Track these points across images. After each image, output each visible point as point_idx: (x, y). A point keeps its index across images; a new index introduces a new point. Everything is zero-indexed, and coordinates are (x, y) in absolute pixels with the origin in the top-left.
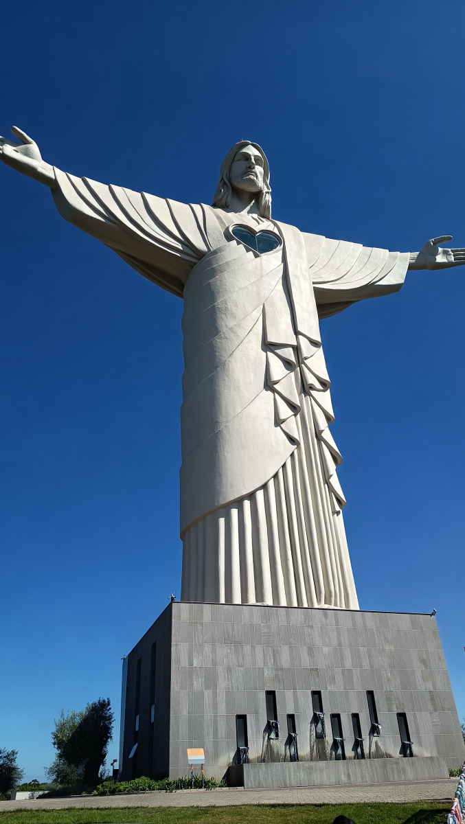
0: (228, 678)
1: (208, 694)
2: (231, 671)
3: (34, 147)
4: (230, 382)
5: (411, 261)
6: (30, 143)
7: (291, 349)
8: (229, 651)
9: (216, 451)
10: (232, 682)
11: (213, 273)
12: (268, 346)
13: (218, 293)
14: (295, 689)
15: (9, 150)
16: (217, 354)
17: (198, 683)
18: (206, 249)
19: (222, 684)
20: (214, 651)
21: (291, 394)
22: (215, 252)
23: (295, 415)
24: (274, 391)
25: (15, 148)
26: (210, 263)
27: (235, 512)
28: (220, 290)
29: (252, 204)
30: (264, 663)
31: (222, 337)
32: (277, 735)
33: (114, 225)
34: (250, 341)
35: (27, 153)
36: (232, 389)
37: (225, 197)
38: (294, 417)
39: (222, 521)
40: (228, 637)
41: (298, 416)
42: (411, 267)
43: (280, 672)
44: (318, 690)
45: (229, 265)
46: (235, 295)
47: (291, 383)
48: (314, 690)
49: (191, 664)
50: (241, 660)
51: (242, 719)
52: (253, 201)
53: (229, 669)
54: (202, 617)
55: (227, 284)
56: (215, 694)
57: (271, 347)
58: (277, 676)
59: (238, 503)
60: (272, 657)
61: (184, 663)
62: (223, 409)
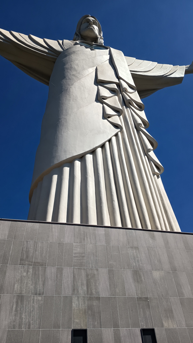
0: (16, 310)
2: (22, 301)
4: (70, 97)
5: (186, 68)
7: (115, 85)
8: (25, 274)
12: (98, 82)
13: (67, 63)
14: (116, 325)
18: (62, 50)
21: (116, 104)
22: (67, 50)
23: (119, 116)
24: (103, 103)
27: (66, 170)
28: (69, 61)
30: (74, 290)
31: (67, 79)
33: (9, 43)
36: (71, 100)
38: (117, 116)
39: (55, 177)
41: (121, 116)
43: (95, 303)
44: (150, 327)
45: (75, 52)
46: (77, 62)
48: (145, 327)
50: (40, 287)
53: (21, 298)
57: (101, 83)
58: (90, 308)
59: (70, 163)
60: (85, 282)
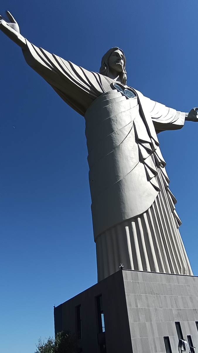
0: (156, 315)
1: (148, 324)
2: (157, 311)
3: (17, 25)
4: (123, 156)
5: (186, 116)
6: (15, 23)
7: (149, 144)
8: (154, 299)
9: (120, 191)
10: (159, 318)
11: (107, 102)
12: (139, 141)
13: (111, 112)
14: (188, 321)
15: (4, 23)
16: (114, 141)
17: (142, 317)
18: (102, 92)
19: (154, 319)
20: (147, 298)
21: (152, 166)
22: (107, 93)
23: (155, 177)
24: (144, 163)
25: (7, 23)
26: (105, 98)
27: (133, 224)
28: (112, 111)
29: (118, 77)
30: (172, 306)
31: (116, 134)
32: (185, 349)
33: (56, 72)
34: (130, 137)
35: (13, 27)
36: (124, 160)
37: (106, 71)
38: (154, 177)
39: (127, 228)
40: (152, 290)
41: (156, 177)
42: (186, 119)
43: (180, 311)
45: (115, 100)
46: (120, 114)
47: (151, 161)
48: (197, 321)
49: (137, 306)
51: (167, 339)
52: (118, 76)
53: (156, 309)
54: (138, 279)
55: (115, 109)
56: (151, 325)
57: (139, 142)
58: (179, 313)
59: (135, 219)
60: (175, 302)
61: (134, 306)
62: (121, 169)
